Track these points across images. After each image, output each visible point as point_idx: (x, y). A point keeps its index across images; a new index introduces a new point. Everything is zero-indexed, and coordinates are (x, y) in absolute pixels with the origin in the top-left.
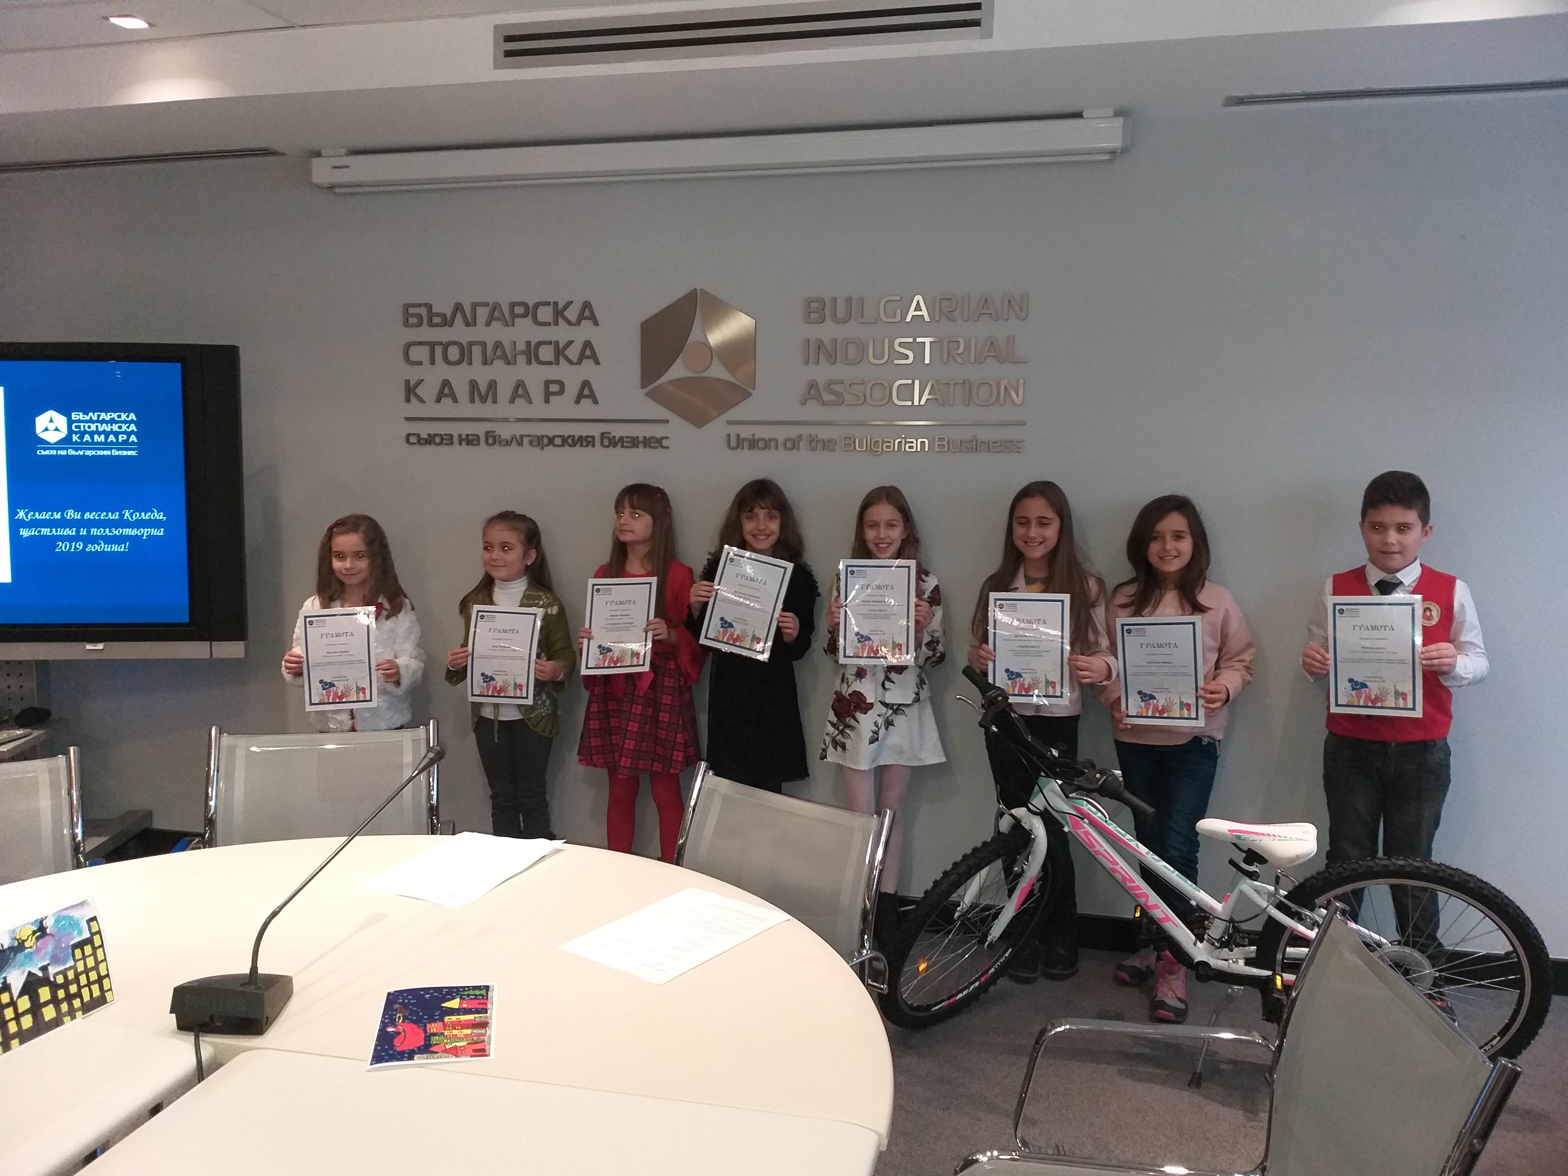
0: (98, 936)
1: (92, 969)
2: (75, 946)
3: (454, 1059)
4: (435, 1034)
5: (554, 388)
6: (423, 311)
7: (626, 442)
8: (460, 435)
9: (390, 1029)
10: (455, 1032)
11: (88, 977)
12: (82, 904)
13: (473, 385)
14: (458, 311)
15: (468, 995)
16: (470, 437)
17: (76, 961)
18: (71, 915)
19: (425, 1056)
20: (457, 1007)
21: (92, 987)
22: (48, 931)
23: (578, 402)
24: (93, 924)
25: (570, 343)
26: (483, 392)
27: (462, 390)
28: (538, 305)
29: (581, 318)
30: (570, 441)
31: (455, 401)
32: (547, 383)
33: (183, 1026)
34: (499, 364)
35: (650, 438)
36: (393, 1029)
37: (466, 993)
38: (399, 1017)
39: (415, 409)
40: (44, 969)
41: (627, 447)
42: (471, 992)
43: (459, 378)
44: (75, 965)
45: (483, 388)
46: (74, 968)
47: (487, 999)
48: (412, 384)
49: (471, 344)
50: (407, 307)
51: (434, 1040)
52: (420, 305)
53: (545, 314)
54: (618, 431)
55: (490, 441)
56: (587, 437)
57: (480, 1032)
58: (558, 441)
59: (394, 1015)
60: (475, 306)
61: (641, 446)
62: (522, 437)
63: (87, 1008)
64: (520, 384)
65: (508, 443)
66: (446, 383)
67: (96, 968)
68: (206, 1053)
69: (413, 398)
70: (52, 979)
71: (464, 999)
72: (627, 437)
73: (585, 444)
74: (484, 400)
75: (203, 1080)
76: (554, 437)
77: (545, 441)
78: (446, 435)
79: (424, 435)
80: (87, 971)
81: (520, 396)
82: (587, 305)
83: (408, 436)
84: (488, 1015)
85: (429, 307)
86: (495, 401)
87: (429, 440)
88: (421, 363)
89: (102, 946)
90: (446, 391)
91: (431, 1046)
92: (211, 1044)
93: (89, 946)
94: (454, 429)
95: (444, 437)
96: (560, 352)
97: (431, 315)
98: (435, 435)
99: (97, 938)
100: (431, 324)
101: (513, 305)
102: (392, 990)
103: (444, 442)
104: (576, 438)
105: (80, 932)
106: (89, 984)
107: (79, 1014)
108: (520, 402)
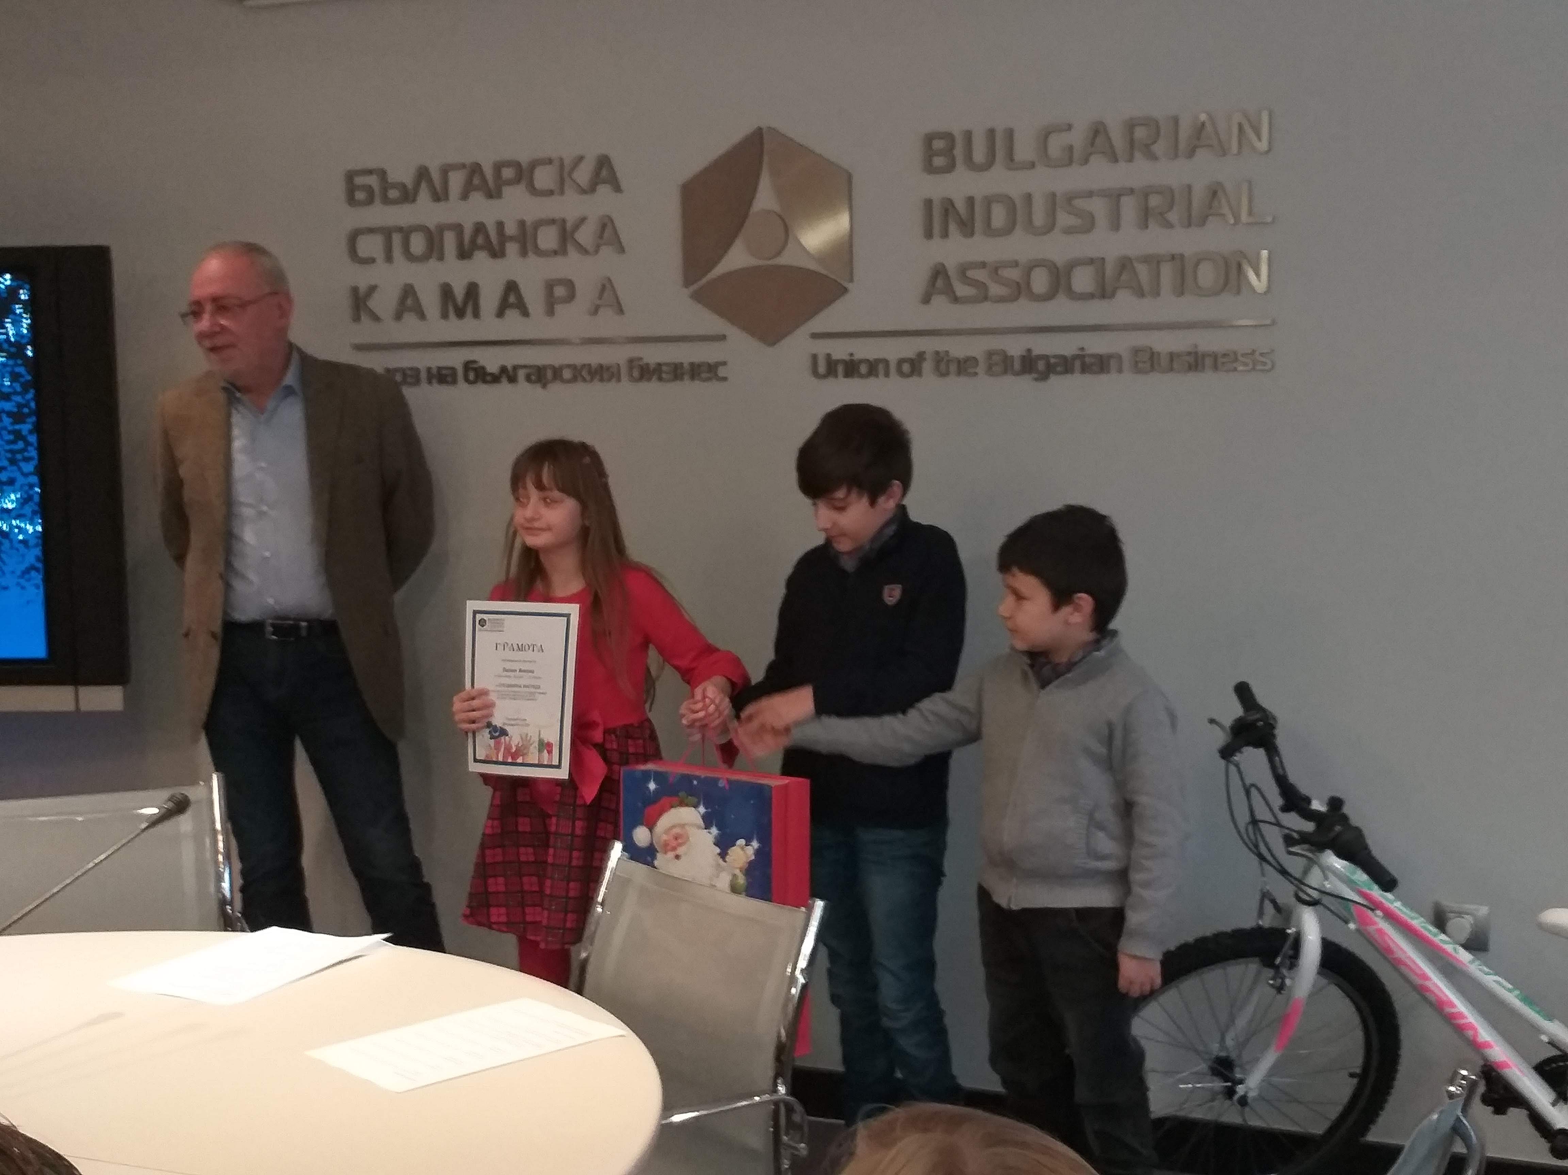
5: (560, 291)
6: (372, 181)
7: (666, 372)
13: (446, 292)
14: (423, 181)
16: (443, 372)
23: (595, 311)
25: (581, 221)
26: (460, 302)
27: (430, 300)
28: (534, 165)
29: (596, 181)
30: (584, 373)
31: (422, 316)
32: (550, 286)
34: (481, 257)
35: (700, 365)
39: (367, 332)
41: (669, 381)
43: (428, 279)
45: (459, 295)
48: (361, 292)
49: (442, 229)
50: (350, 177)
52: (370, 172)
53: (544, 178)
54: (652, 355)
56: (608, 367)
58: (567, 374)
60: (445, 171)
61: (686, 377)
62: (516, 368)
64: (511, 287)
65: (495, 379)
66: (409, 291)
69: (363, 315)
72: (665, 365)
73: (606, 376)
74: (460, 313)
76: (562, 367)
77: (549, 374)
78: (409, 369)
81: (511, 306)
82: (604, 162)
85: (382, 174)
86: (476, 314)
88: (372, 261)
90: (408, 301)
94: (424, 360)
95: (407, 373)
96: (567, 236)
97: (385, 186)
100: (386, 201)
101: (498, 167)
103: (409, 380)
104: (593, 369)
108: (512, 315)
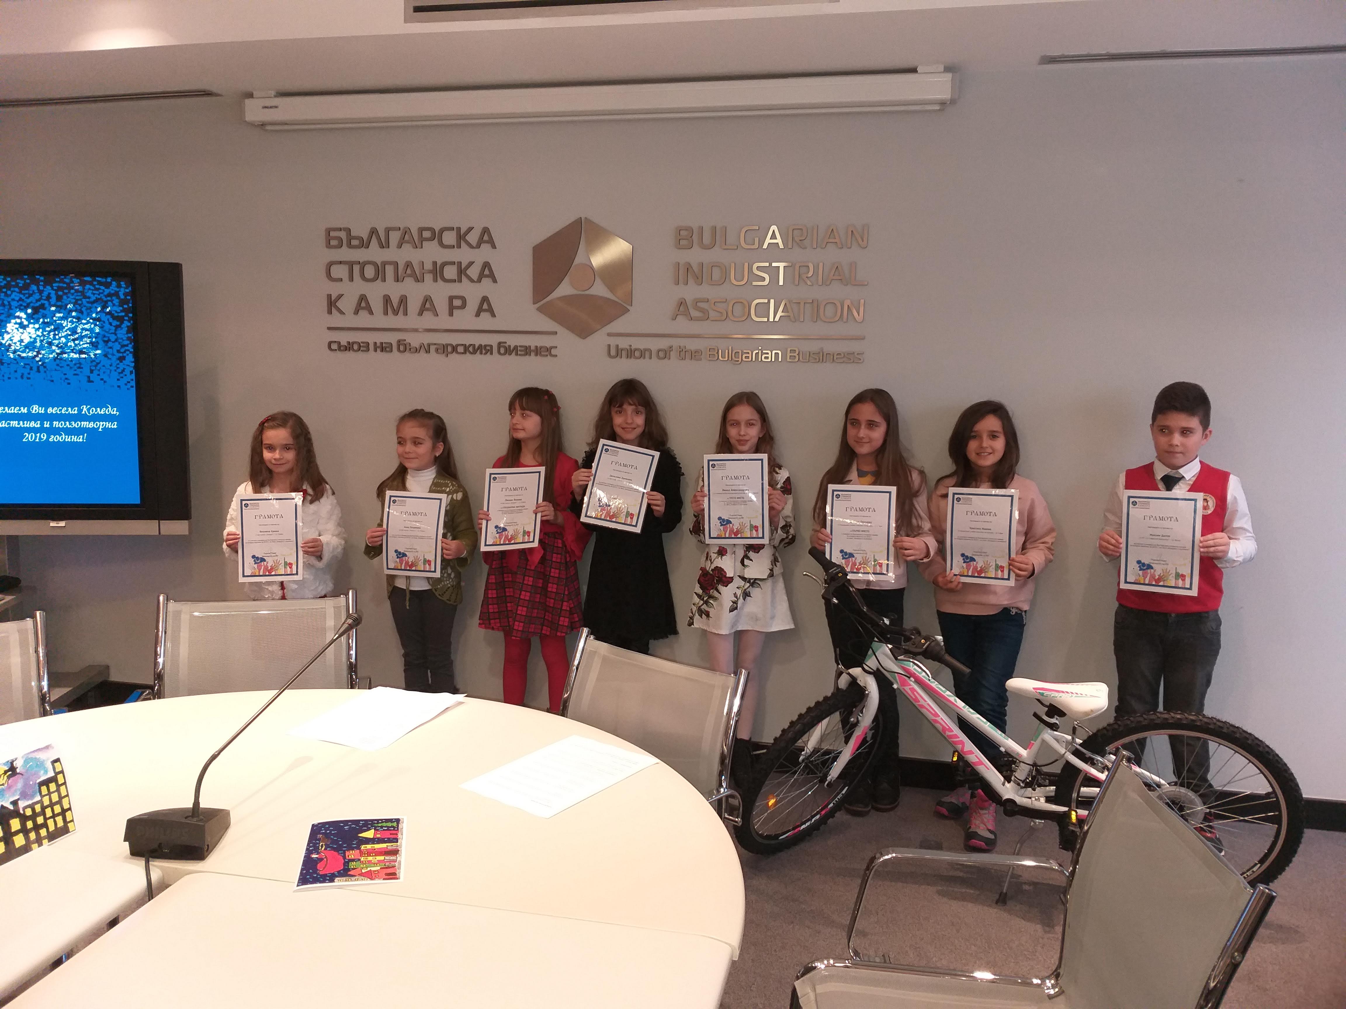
0: (61, 775)
1: (56, 803)
2: (42, 784)
3: (369, 881)
4: (353, 860)
5: (457, 303)
6: (343, 235)
7: (520, 351)
8: (375, 343)
9: (314, 856)
10: (370, 858)
11: (53, 811)
12: (47, 747)
13: (387, 300)
14: (374, 236)
15: (382, 827)
16: (384, 345)
17: (42, 796)
18: (38, 757)
19: (344, 878)
20: (372, 837)
21: (56, 818)
22: (18, 771)
23: (478, 315)
24: (57, 765)
25: (471, 263)
26: (395, 306)
27: (377, 304)
28: (442, 230)
29: (480, 242)
30: (471, 349)
31: (371, 313)
32: (451, 299)
33: (135, 852)
34: (409, 281)
35: (541, 348)
36: (317, 856)
37: (380, 825)
38: (322, 846)
39: (336, 320)
40: (15, 803)
41: (520, 355)
42: (384, 824)
43: (375, 292)
44: (41, 800)
45: (395, 302)
46: (41, 802)
47: (398, 830)
48: (333, 299)
49: (384, 264)
50: (328, 231)
51: (352, 865)
52: (340, 229)
53: (449, 238)
54: (513, 341)
55: (402, 348)
56: (486, 346)
57: (391, 858)
58: (461, 349)
59: (318, 843)
60: (388, 230)
61: (533, 354)
62: (429, 345)
63: (52, 837)
64: (427, 299)
65: (417, 351)
66: (363, 298)
67: (60, 802)
68: (155, 875)
69: (333, 310)
70: (22, 812)
71: (378, 830)
72: (520, 346)
73: (484, 351)
74: (396, 313)
75: (152, 898)
76: (457, 345)
77: (450, 349)
78: (362, 343)
79: (344, 343)
80: (52, 805)
81: (428, 310)
82: (486, 231)
83: (330, 344)
84: (398, 844)
85: (348, 231)
86: (406, 314)
87: (349, 347)
88: (341, 280)
89: (65, 783)
90: (363, 304)
91: (349, 870)
92: (159, 868)
93: (54, 783)
94: (371, 338)
95: (361, 344)
96: (462, 272)
97: (350, 238)
98: (353, 343)
99: (60, 777)
100: (350, 246)
101: (421, 230)
102: (316, 822)
103: (361, 349)
104: (476, 347)
105: (46, 772)
106: (54, 816)
107: (45, 842)
108: (427, 315)
